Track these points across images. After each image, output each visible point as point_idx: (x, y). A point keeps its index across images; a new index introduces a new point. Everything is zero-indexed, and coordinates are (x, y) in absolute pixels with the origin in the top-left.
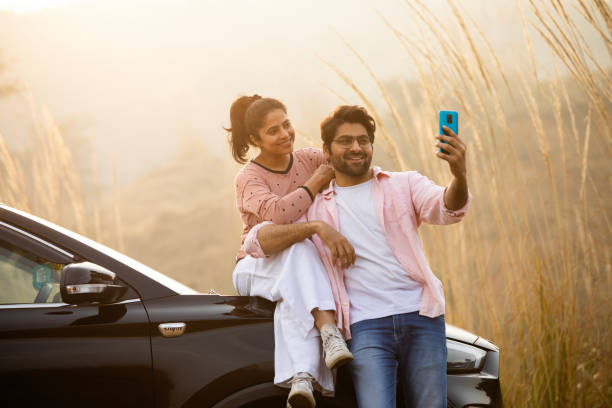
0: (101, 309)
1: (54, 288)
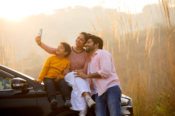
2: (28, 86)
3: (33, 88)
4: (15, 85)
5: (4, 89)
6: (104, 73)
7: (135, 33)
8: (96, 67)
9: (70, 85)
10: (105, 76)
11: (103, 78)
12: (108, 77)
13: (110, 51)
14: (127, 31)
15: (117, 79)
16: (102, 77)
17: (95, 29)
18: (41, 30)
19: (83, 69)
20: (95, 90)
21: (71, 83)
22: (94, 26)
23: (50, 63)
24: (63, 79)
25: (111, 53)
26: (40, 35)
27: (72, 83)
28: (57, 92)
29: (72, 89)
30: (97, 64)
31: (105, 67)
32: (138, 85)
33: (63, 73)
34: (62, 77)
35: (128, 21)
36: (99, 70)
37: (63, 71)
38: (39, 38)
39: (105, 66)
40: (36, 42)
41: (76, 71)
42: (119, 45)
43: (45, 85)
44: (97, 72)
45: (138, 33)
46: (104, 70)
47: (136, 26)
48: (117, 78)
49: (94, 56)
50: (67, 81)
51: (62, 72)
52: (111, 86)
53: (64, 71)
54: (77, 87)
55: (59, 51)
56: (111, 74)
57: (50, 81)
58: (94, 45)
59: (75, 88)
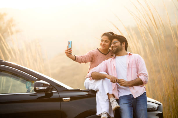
0: (46, 94)
1: (32, 88)
2: (52, 89)
3: (57, 91)
4: (38, 88)
5: (27, 92)
18: (70, 43)
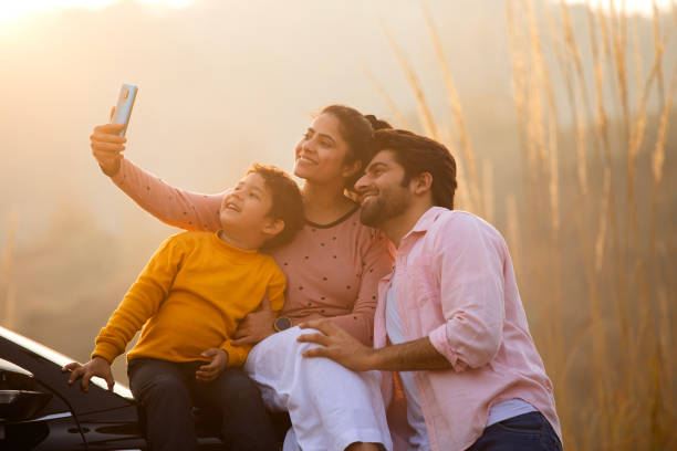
2: (45, 405)
3: (69, 414)
6: (460, 344)
7: (641, 124)
8: (417, 307)
9: (276, 400)
10: (471, 360)
11: (458, 369)
12: (488, 365)
13: (500, 223)
14: (602, 109)
15: (536, 377)
16: (453, 364)
17: (420, 95)
18: (130, 95)
19: (353, 315)
20: (414, 432)
21: (281, 392)
22: (413, 78)
23: (179, 267)
24: (240, 369)
25: (504, 231)
26: (121, 121)
27: (289, 392)
28: (201, 441)
29: (289, 425)
30: (426, 291)
31: (467, 311)
32: (654, 415)
33: (242, 332)
34: (236, 353)
35: (608, 52)
36: (435, 327)
37: (242, 322)
38: (113, 137)
39: (471, 301)
40: (95, 154)
41: (311, 322)
42: (554, 188)
43: (140, 400)
44: (424, 335)
45: (664, 120)
46: (465, 327)
47: (650, 82)
48: (538, 370)
49: (409, 246)
50: (260, 378)
51: (235, 326)
52: (501, 414)
53: (250, 322)
54: (318, 413)
55: (237, 210)
56: (502, 347)
57: (165, 379)
58: (405, 184)
59: (305, 417)
